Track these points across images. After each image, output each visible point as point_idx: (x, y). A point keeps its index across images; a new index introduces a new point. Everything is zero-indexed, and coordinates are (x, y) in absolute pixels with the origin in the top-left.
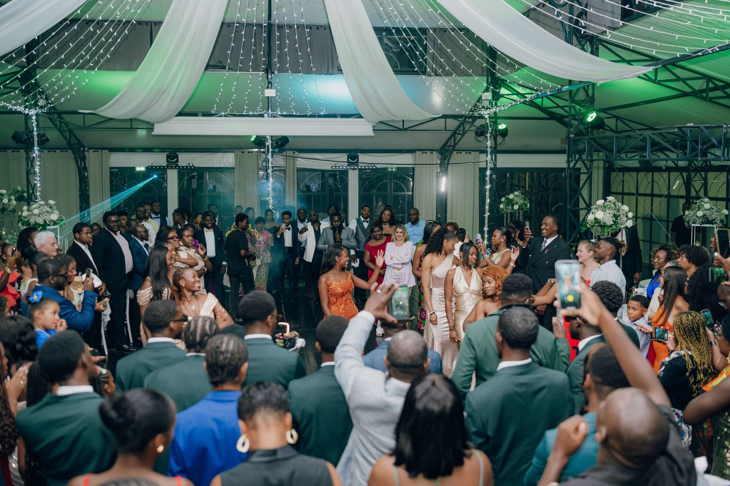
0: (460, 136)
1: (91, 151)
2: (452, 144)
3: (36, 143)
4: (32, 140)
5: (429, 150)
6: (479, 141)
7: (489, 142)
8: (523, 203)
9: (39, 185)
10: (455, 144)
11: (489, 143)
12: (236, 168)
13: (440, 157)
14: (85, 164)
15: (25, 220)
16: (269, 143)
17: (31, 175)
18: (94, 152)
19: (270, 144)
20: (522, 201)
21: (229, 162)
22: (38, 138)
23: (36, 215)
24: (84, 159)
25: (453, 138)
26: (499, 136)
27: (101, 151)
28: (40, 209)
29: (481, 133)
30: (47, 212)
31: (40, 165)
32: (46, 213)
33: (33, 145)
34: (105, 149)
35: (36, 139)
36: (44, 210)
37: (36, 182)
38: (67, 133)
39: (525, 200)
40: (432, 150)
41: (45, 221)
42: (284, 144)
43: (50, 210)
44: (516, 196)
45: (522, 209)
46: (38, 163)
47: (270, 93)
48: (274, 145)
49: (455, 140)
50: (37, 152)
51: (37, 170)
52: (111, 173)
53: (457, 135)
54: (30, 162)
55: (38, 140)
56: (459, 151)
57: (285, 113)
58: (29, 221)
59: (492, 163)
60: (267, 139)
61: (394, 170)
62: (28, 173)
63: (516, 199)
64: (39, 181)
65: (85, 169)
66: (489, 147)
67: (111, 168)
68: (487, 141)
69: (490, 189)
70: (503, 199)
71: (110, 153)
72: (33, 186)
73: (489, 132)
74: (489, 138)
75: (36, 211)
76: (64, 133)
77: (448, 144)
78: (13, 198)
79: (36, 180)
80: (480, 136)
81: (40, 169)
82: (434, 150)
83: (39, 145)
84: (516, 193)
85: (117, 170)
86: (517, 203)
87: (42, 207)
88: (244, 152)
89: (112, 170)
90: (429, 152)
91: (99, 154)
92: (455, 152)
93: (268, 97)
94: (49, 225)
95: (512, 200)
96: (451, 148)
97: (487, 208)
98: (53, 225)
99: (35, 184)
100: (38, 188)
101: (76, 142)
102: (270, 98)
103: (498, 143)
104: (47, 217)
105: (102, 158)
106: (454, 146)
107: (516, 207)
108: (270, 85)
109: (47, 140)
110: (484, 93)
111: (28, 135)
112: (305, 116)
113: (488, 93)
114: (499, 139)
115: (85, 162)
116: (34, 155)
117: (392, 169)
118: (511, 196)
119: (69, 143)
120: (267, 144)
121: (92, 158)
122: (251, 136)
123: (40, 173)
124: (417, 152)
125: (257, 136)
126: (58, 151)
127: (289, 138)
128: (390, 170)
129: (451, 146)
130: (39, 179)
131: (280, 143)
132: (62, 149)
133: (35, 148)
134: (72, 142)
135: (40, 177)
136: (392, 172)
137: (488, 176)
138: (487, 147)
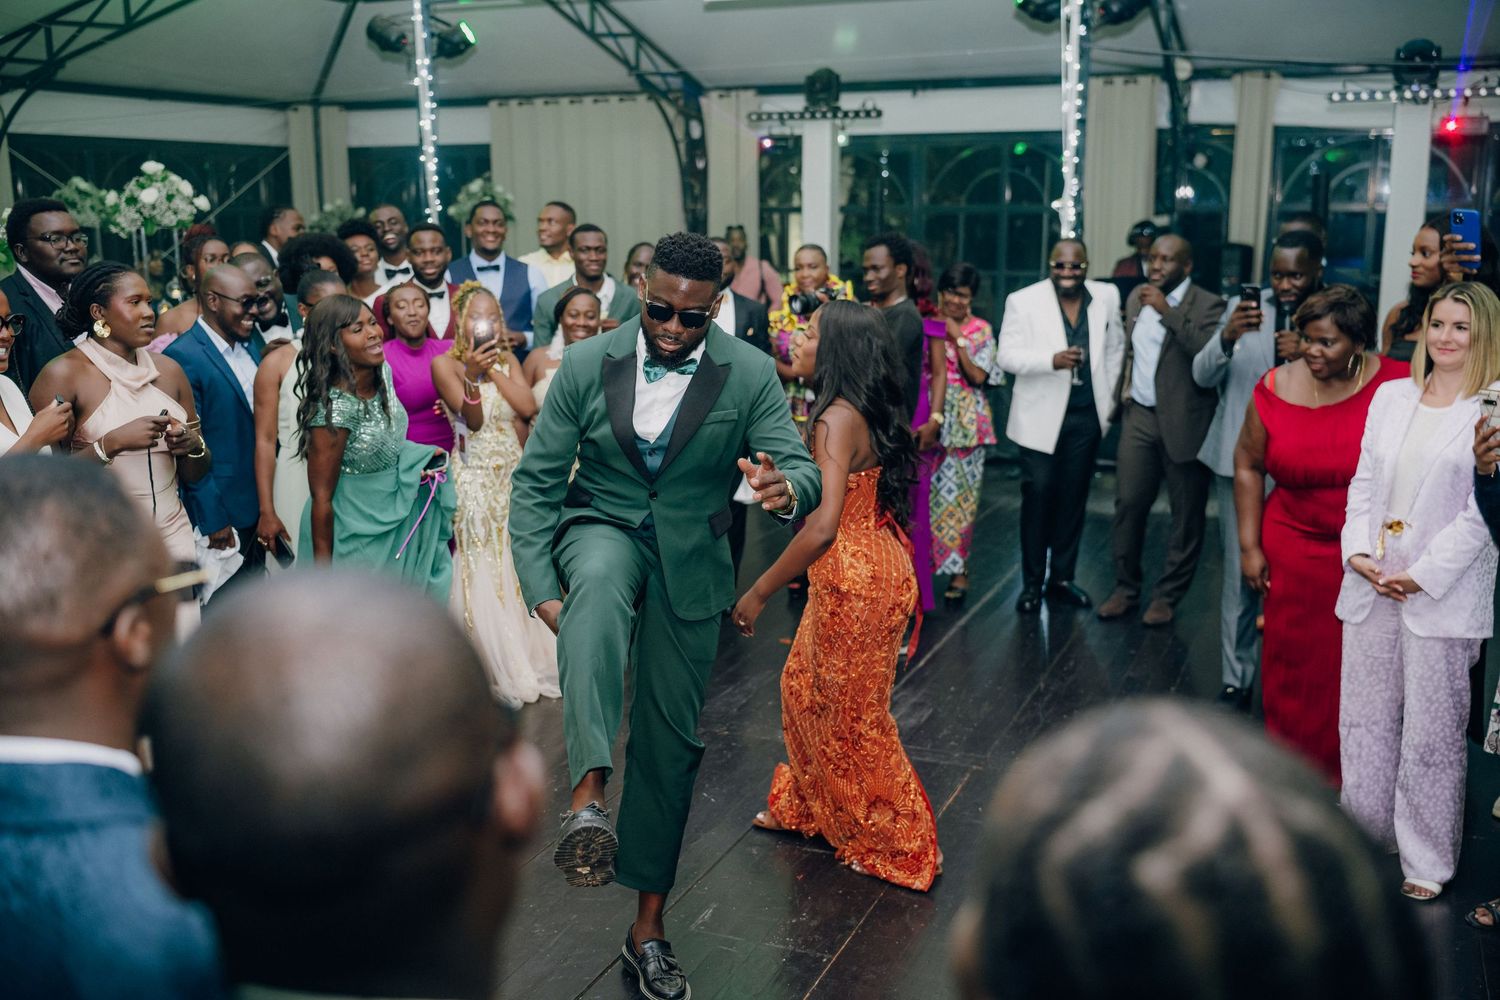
1: (714, 95)
3: (420, 47)
14: (702, 132)
18: (721, 96)
34: (746, 88)
35: (420, 34)
48: (1096, 12)
50: (424, 73)
55: (427, 40)
71: (759, 98)
83: (428, 52)
91: (731, 104)
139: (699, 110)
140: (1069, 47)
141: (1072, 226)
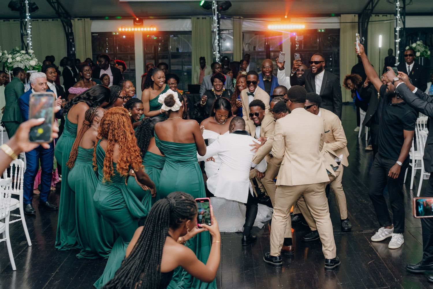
1: (76, 19)
2: (371, 8)
3: (27, 10)
4: (24, 8)
7: (398, 3)
8: (424, 51)
9: (31, 44)
10: (373, 8)
12: (192, 32)
14: (72, 30)
15: (10, 66)
17: (25, 36)
18: (78, 20)
20: (423, 49)
21: (188, 26)
22: (29, 6)
23: (18, 61)
24: (71, 26)
25: (371, 4)
27: (84, 20)
28: (22, 57)
30: (28, 59)
31: (31, 28)
32: (26, 60)
33: (25, 12)
34: (87, 17)
35: (27, 7)
36: (25, 58)
37: (28, 42)
38: (56, 5)
39: (426, 48)
41: (26, 67)
42: (227, 8)
43: (30, 58)
44: (419, 45)
45: (423, 56)
46: (30, 26)
48: (220, 8)
49: (373, 4)
50: (28, 17)
51: (29, 32)
52: (93, 37)
54: (23, 26)
55: (29, 8)
56: (377, 14)
58: (13, 66)
59: (401, 21)
61: (323, 31)
62: (22, 35)
63: (418, 48)
64: (31, 41)
65: (72, 34)
66: (398, 7)
67: (92, 33)
69: (399, 42)
70: (407, 48)
71: (91, 20)
72: (26, 45)
75: (18, 59)
76: (53, 4)
77: (368, 8)
78: (6, 52)
79: (28, 40)
81: (31, 31)
82: (356, 14)
83: (30, 12)
84: (418, 42)
85: (97, 35)
86: (419, 51)
87: (23, 55)
88: (199, 18)
89: (93, 35)
91: (82, 22)
92: (373, 15)
94: (29, 70)
95: (415, 48)
96: (369, 11)
97: (397, 58)
98: (33, 70)
99: (28, 43)
100: (30, 46)
101: (63, 11)
103: (406, 4)
104: (27, 64)
105: (85, 24)
106: (372, 10)
107: (418, 54)
109: (37, 8)
111: (21, 4)
115: (71, 28)
116: (26, 20)
117: (321, 30)
118: (414, 45)
119: (57, 12)
120: (213, 8)
121: (77, 24)
122: (200, 2)
123: (31, 34)
124: (342, 15)
125: (205, 1)
126: (50, 20)
127: (232, 3)
129: (370, 10)
130: (30, 39)
131: (224, 7)
132: (53, 18)
133: (27, 14)
134: (60, 11)
135: (31, 37)
136: (321, 32)
137: (398, 32)
138: (397, 7)
139: (71, 24)
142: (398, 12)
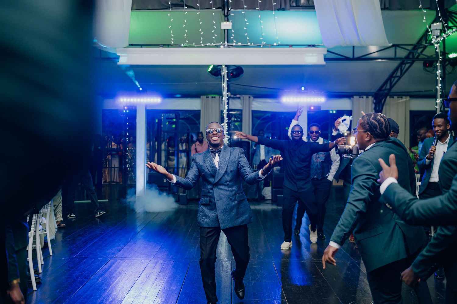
0: (396, 79)
2: (388, 86)
5: (365, 95)
6: (428, 71)
10: (391, 87)
11: (439, 72)
12: (201, 111)
13: (374, 101)
16: (224, 72)
19: (226, 73)
25: (389, 82)
26: (449, 66)
29: (430, 63)
40: (367, 95)
47: (226, 25)
48: (230, 75)
49: (391, 83)
53: (393, 79)
56: (392, 96)
57: (240, 44)
60: (223, 69)
61: (334, 112)
66: (439, 76)
68: (437, 70)
73: (439, 62)
74: (439, 67)
77: (384, 88)
80: (427, 67)
82: (370, 95)
90: (365, 97)
92: (389, 97)
93: (224, 30)
96: (385, 92)
102: (226, 31)
103: (447, 72)
106: (390, 89)
108: (227, 18)
110: (433, 23)
112: (259, 46)
113: (438, 24)
114: (449, 68)
117: (333, 111)
120: (222, 74)
122: (208, 66)
124: (354, 96)
125: (214, 66)
127: (244, 69)
128: (331, 112)
129: (386, 89)
131: (235, 73)
136: (333, 114)
137: (439, 105)
138: (437, 76)
140: (224, 83)
141: (226, 131)
142: (439, 82)
